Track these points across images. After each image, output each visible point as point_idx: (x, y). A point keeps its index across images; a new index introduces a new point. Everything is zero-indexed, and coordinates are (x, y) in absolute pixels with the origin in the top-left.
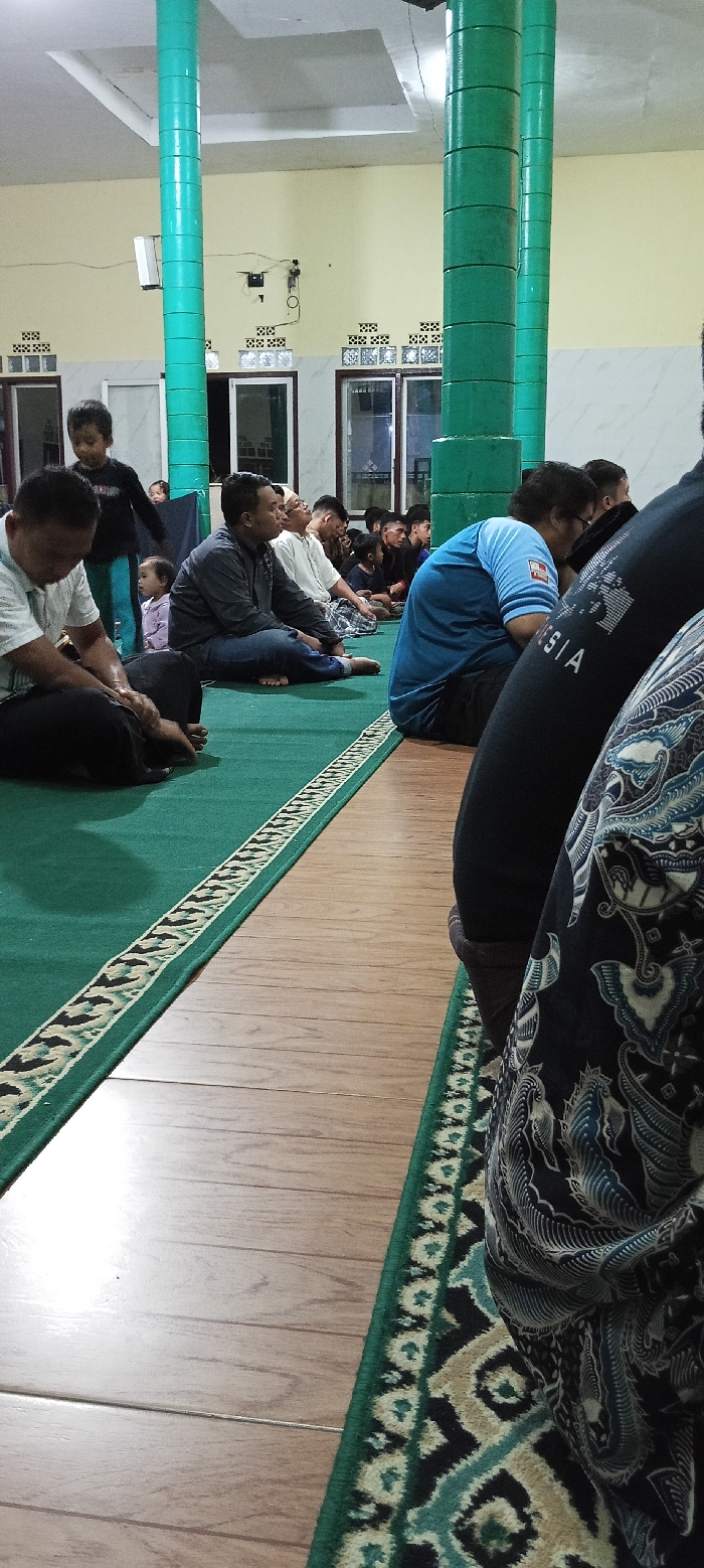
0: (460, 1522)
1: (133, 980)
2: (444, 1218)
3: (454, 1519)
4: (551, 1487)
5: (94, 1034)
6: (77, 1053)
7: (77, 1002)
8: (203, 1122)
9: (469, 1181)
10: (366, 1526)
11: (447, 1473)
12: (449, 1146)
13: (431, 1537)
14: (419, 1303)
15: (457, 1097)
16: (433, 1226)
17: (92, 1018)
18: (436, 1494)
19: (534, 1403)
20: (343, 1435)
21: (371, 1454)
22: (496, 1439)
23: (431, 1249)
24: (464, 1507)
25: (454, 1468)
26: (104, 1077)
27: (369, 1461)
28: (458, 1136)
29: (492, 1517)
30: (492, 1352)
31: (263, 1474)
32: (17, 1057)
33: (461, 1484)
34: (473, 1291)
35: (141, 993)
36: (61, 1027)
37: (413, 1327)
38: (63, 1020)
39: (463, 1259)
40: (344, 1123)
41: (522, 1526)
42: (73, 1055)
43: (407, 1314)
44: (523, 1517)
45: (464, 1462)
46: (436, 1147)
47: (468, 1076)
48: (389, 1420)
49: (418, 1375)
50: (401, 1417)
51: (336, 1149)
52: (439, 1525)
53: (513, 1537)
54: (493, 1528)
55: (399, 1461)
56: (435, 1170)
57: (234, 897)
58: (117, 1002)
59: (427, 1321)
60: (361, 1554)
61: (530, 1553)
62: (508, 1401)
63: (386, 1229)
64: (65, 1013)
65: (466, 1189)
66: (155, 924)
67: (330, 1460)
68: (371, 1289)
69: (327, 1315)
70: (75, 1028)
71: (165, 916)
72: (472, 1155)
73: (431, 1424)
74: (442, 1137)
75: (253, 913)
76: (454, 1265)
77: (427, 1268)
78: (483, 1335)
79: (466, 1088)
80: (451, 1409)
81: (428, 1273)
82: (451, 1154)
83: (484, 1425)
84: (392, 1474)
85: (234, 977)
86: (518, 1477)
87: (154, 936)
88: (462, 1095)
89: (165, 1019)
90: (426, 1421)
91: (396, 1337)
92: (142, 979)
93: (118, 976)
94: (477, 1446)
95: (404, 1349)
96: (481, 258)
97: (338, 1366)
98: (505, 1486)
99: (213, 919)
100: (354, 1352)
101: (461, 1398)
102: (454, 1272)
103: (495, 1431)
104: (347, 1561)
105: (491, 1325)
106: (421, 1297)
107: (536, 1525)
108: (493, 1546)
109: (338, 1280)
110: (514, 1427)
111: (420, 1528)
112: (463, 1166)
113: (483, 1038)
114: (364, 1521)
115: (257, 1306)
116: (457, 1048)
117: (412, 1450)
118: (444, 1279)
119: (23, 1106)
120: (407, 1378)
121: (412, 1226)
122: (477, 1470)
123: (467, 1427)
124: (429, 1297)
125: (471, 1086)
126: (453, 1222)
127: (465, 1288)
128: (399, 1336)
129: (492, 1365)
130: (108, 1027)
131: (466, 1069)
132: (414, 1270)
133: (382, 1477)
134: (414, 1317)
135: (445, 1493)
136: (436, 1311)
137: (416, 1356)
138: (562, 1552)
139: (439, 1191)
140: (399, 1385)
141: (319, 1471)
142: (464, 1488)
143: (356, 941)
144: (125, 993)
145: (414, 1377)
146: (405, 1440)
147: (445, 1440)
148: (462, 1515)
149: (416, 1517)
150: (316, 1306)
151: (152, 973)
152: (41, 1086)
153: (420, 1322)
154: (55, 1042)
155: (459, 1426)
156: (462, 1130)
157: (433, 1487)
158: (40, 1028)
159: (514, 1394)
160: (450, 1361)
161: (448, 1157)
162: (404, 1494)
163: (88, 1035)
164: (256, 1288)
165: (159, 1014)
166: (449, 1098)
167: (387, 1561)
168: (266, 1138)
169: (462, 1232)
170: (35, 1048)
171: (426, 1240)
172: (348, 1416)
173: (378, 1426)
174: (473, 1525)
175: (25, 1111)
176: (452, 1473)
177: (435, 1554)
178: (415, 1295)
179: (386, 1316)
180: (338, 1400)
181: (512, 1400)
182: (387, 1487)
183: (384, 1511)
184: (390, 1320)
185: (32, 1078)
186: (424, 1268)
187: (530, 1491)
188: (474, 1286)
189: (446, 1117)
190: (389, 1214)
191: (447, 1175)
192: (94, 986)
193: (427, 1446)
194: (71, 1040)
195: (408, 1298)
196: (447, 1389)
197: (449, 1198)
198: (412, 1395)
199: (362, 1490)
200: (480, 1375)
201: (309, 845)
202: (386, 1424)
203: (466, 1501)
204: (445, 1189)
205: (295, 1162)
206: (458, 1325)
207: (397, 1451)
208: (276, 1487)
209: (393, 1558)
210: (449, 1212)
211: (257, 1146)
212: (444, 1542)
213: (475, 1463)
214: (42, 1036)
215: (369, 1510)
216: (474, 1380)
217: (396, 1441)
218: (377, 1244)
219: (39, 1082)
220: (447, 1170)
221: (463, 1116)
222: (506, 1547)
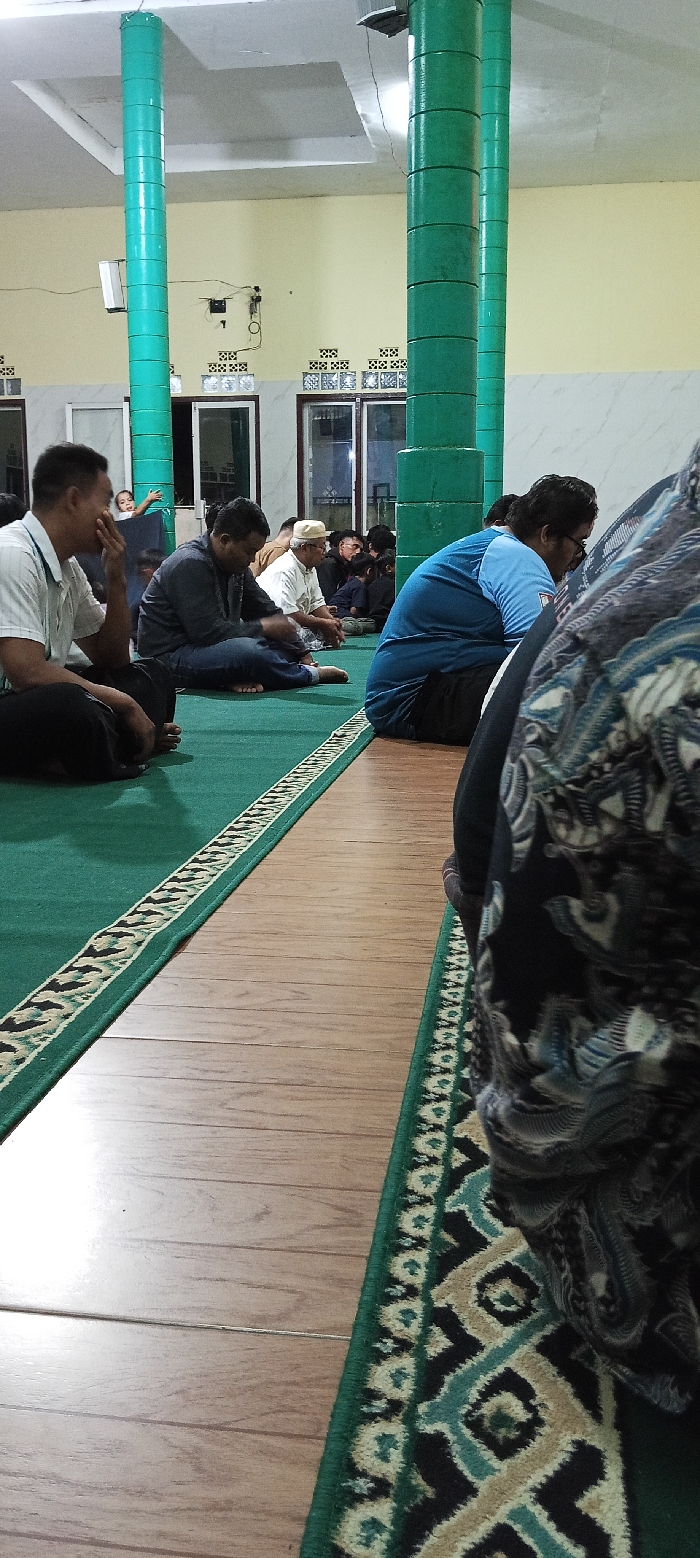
0: (469, 1413)
1: (121, 951)
2: (438, 1153)
3: (464, 1411)
4: (555, 1382)
5: (84, 999)
6: (70, 1015)
7: (66, 971)
8: (197, 1074)
9: (459, 1120)
10: (379, 1418)
11: (454, 1371)
12: (439, 1091)
13: (442, 1427)
14: (418, 1226)
15: (444, 1049)
16: (427, 1160)
17: (83, 984)
18: (444, 1390)
19: (535, 1311)
20: (351, 1342)
21: (379, 1357)
22: (500, 1342)
23: (427, 1180)
24: (472, 1400)
25: (460, 1368)
26: (97, 1037)
27: (378, 1363)
28: (447, 1082)
29: (499, 1408)
30: (490, 1267)
31: (276, 1377)
32: (11, 1020)
33: (468, 1380)
34: (470, 1216)
35: (129, 962)
36: (52, 992)
37: (414, 1247)
38: (54, 986)
39: (458, 1188)
40: (337, 1072)
41: (530, 1416)
42: (66, 1017)
43: (407, 1235)
44: (529, 1408)
45: (469, 1363)
46: (427, 1092)
47: (454, 1031)
48: (396, 1326)
49: (420, 1288)
50: (407, 1324)
51: (325, 1096)
52: (449, 1415)
53: (520, 1426)
54: (501, 1419)
55: (408, 1362)
56: (426, 1112)
57: (215, 878)
58: (106, 971)
59: (427, 1241)
60: (376, 1442)
61: (538, 1438)
62: (509, 1309)
63: (381, 1164)
64: (55, 980)
65: (457, 1127)
66: (139, 903)
67: (340, 1364)
68: (371, 1214)
69: (329, 1239)
70: (67, 993)
71: (148, 895)
72: (461, 1098)
73: (436, 1330)
74: (431, 1083)
75: (235, 892)
76: (450, 1192)
77: (424, 1196)
78: (481, 1252)
79: (452, 1041)
80: (455, 1316)
81: (424, 1200)
82: (442, 1098)
83: (487, 1330)
84: (401, 1373)
85: (221, 948)
86: (522, 1373)
87: (139, 913)
88: (448, 1047)
89: (154, 985)
90: (431, 1327)
91: (397, 1255)
92: (129, 949)
93: (106, 947)
94: (482, 1348)
95: (406, 1265)
96: (444, 275)
97: (342, 1282)
98: (510, 1382)
99: (195, 897)
100: (358, 1271)
101: (464, 1307)
102: (450, 1199)
103: (498, 1335)
104: (362, 1449)
105: (490, 1244)
106: (420, 1221)
107: (542, 1414)
108: (502, 1433)
109: (338, 1208)
110: (516, 1331)
111: (431, 1417)
112: (454, 1108)
113: (466, 998)
114: (377, 1414)
115: (261, 1232)
116: (442, 1007)
117: (419, 1352)
118: (441, 1207)
119: (19, 1062)
120: (411, 1292)
121: (408, 1160)
122: (484, 1368)
123: (470, 1332)
124: (427, 1221)
125: (457, 1039)
126: (447, 1156)
127: (461, 1213)
128: (400, 1255)
129: (493, 1278)
130: (99, 992)
131: (451, 1024)
132: (411, 1198)
133: (392, 1376)
134: (413, 1238)
135: (452, 1387)
136: (435, 1232)
137: (418, 1271)
138: (568, 1437)
139: (432, 1130)
140: (404, 1297)
141: (328, 1373)
142: (471, 1384)
143: (337, 916)
144: (113, 963)
145: (416, 1289)
146: (411, 1345)
147: (450, 1344)
148: (470, 1408)
149: (426, 1410)
150: (318, 1231)
151: (139, 944)
152: (36, 1044)
153: (420, 1242)
154: (46, 1005)
155: (463, 1331)
156: (451, 1078)
157: (442, 1384)
158: (32, 994)
159: (516, 1303)
160: (450, 1275)
161: (438, 1100)
162: (414, 1390)
163: (79, 999)
164: (258, 1217)
165: (148, 981)
166: (436, 1050)
167: (401, 1449)
168: (262, 1087)
169: (455, 1165)
170: (27, 1011)
171: (423, 1171)
172: (355, 1326)
173: (386, 1333)
174: (482, 1415)
175: (22, 1066)
176: (459, 1372)
177: (445, 1441)
178: (414, 1220)
179: (387, 1238)
180: (345, 1311)
181: (513, 1308)
182: (397, 1385)
183: (395, 1406)
184: (391, 1241)
185: (27, 1037)
186: (421, 1196)
187: (535, 1386)
188: (470, 1211)
189: (435, 1066)
190: (384, 1150)
191: (438, 1116)
192: (82, 956)
193: (433, 1349)
194: (63, 1004)
195: (407, 1222)
196: (450, 1299)
197: (441, 1136)
198: (417, 1305)
199: (372, 1388)
200: (481, 1287)
201: (287, 832)
202: (393, 1330)
203: (474, 1395)
204: (437, 1128)
205: (287, 1107)
206: (456, 1244)
207: (405, 1354)
208: (289, 1388)
209: (406, 1445)
210: (443, 1148)
211: (251, 1094)
212: (455, 1431)
213: (480, 1363)
214: (33, 1000)
215: (380, 1405)
216: (475, 1291)
217: (403, 1346)
218: (375, 1177)
219: (34, 1040)
220: (438, 1112)
221: (451, 1065)
222: (514, 1434)
